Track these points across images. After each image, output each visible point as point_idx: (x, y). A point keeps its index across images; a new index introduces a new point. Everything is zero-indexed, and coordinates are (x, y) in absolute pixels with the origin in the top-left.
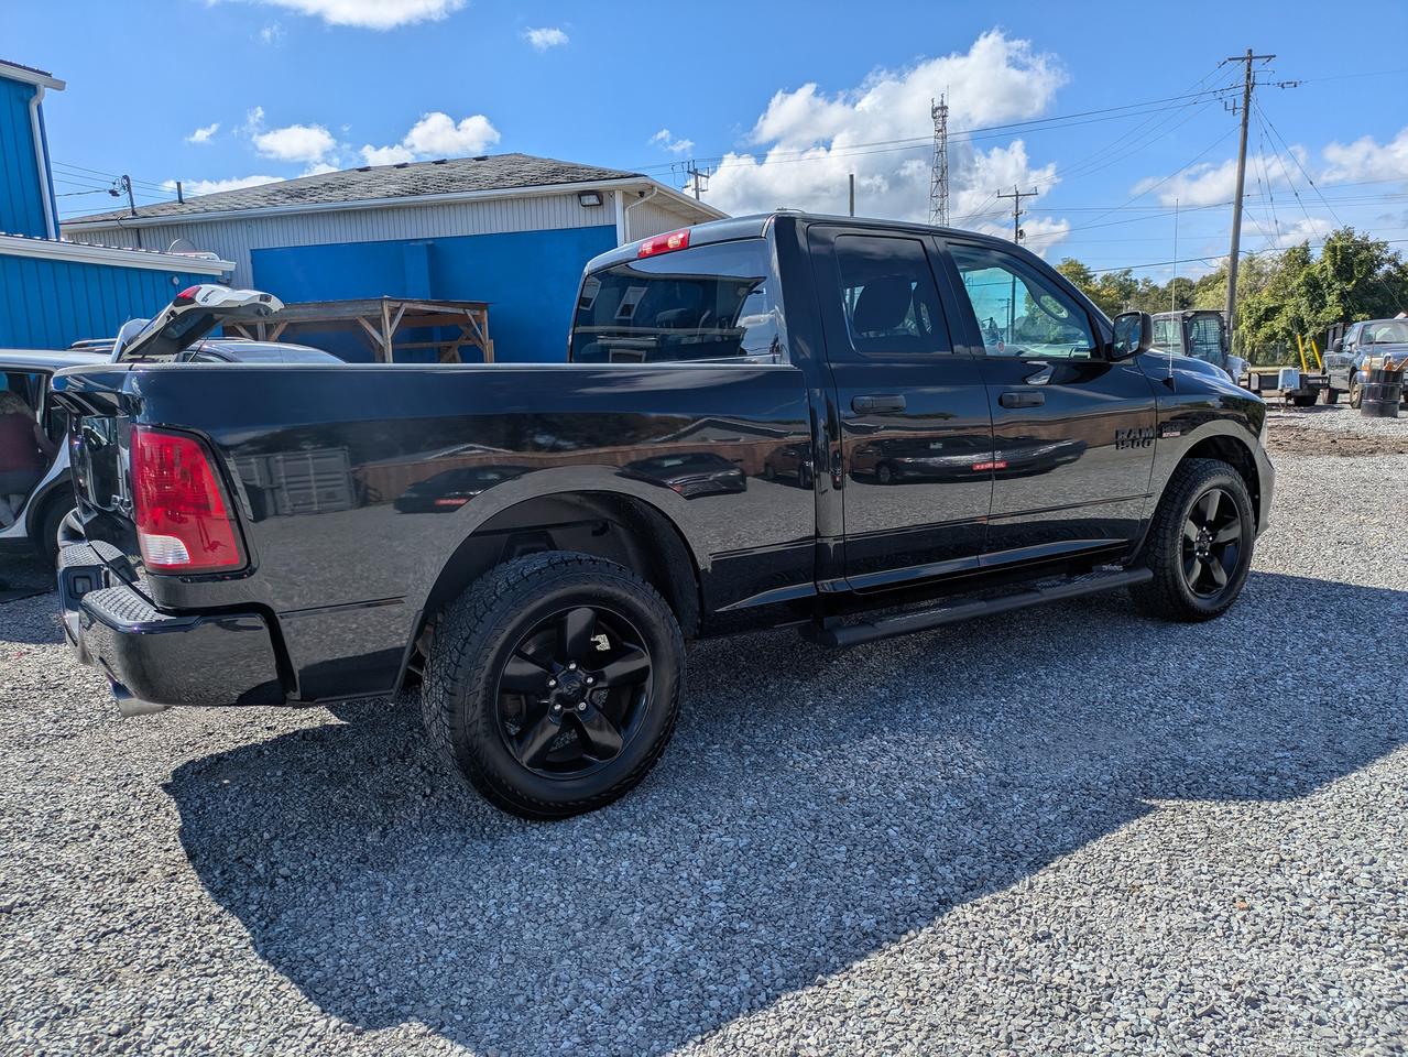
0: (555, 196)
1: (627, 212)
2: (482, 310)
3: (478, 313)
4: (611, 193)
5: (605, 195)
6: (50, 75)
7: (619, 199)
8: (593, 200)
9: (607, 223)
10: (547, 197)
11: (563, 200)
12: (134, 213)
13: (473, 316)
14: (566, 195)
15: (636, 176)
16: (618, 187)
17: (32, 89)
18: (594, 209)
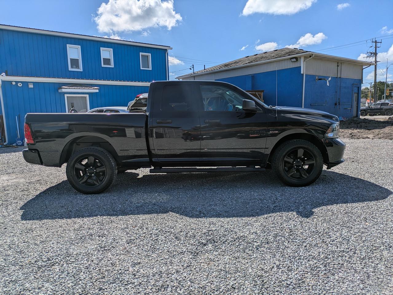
0: (284, 60)
1: (305, 62)
2: (261, 92)
3: (260, 93)
4: (300, 57)
5: (299, 58)
6: (170, 47)
7: (302, 59)
8: (294, 60)
9: (299, 66)
10: (283, 60)
11: (287, 61)
12: (194, 73)
13: (258, 94)
14: (287, 59)
15: (307, 52)
16: (302, 56)
17: (166, 50)
18: (295, 63)
